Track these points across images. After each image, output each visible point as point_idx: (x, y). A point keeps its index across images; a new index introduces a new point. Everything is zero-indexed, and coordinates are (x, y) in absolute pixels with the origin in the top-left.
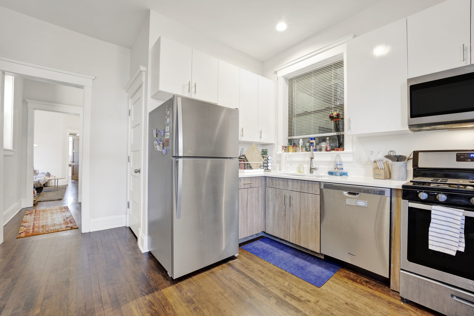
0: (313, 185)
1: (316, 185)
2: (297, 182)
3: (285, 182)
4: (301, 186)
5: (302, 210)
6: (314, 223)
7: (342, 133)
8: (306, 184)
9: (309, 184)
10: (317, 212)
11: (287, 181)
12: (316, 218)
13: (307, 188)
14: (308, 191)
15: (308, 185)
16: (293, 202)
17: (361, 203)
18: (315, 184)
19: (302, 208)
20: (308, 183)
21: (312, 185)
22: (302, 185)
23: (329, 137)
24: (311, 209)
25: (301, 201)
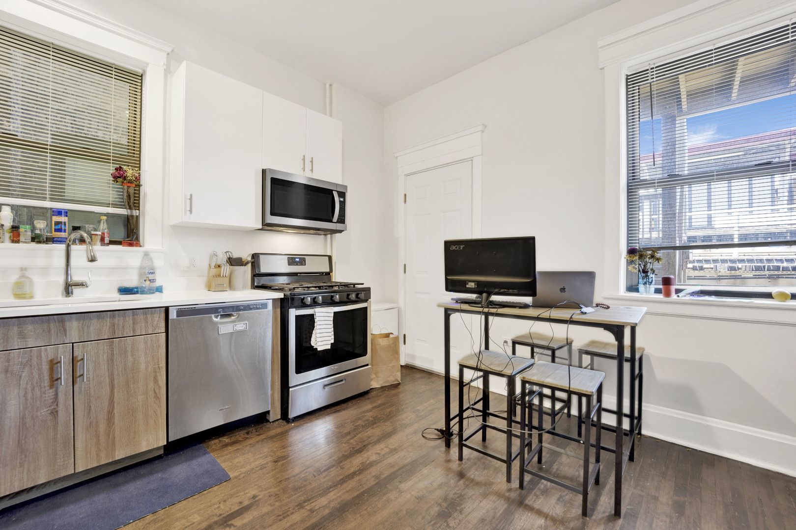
0: (149, 316)
1: (155, 315)
2: (99, 318)
3: (52, 325)
4: (114, 326)
5: (116, 377)
6: (153, 392)
7: (135, 213)
8: (127, 318)
9: (136, 317)
10: (159, 367)
11: (63, 322)
12: (156, 380)
13: (131, 326)
14: (134, 331)
15: (134, 320)
16: (87, 369)
17: (240, 326)
18: (152, 313)
19: (116, 373)
20: (133, 315)
21: (147, 318)
22: (116, 321)
23: (105, 215)
24: (143, 367)
25: (112, 360)
